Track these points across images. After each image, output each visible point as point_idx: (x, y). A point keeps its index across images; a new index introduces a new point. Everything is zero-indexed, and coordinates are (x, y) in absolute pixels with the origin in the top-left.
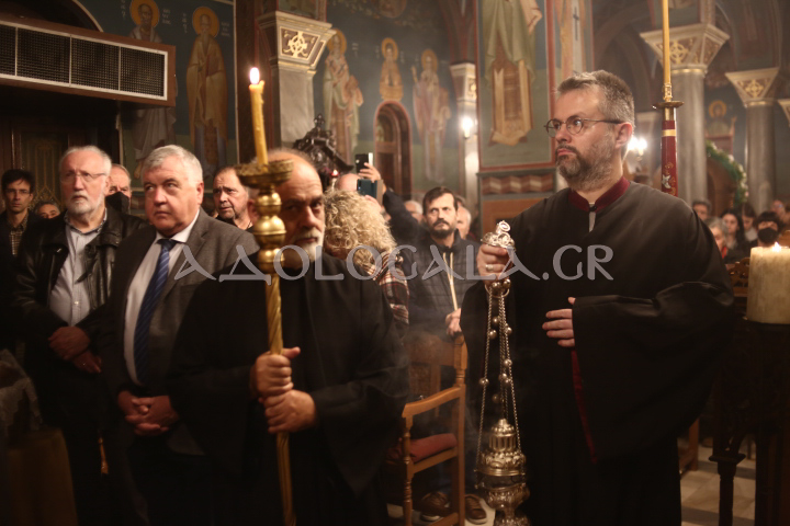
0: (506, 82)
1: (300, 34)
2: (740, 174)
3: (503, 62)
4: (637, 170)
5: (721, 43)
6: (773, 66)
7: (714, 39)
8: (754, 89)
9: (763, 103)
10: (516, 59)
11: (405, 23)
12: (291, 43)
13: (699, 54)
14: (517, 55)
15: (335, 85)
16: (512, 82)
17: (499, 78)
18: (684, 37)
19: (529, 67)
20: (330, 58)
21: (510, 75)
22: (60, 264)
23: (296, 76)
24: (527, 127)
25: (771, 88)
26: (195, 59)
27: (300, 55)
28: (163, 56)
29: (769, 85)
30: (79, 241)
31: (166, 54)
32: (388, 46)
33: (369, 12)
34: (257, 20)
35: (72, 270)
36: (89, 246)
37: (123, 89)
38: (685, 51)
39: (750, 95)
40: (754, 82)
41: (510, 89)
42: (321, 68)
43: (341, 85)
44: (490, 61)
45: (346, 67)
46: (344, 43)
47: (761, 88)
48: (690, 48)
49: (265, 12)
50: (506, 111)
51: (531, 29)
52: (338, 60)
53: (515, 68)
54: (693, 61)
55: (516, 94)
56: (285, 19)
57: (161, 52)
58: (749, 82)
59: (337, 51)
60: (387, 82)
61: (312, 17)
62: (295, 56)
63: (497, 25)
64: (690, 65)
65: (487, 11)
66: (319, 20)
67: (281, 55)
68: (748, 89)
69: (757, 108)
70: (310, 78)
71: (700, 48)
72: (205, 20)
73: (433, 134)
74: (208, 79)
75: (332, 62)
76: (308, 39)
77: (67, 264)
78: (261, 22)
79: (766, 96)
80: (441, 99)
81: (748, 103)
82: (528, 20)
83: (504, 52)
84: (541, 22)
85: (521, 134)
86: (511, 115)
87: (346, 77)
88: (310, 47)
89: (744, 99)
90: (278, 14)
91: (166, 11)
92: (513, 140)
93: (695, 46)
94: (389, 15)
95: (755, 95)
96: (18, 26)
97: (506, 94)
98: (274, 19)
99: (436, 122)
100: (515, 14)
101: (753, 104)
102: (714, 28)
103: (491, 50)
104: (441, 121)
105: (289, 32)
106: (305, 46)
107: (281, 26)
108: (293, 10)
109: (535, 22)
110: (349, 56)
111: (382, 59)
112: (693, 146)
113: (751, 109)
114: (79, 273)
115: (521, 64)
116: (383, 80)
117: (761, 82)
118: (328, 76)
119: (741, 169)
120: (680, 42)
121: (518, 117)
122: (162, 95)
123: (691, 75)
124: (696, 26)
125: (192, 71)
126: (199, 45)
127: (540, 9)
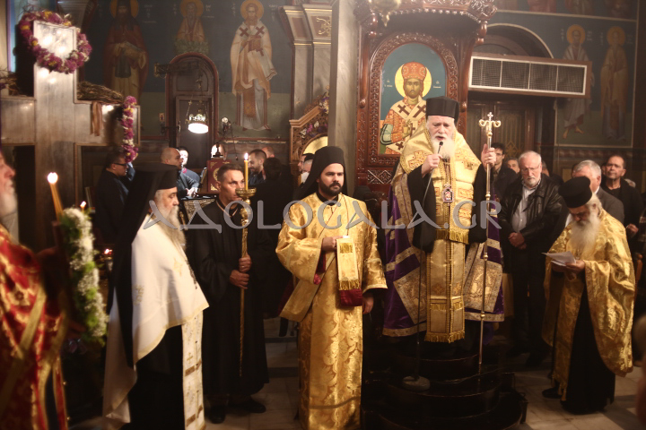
22: (518, 204)
26: (607, 62)
28: (583, 69)
30: (527, 193)
31: (585, 67)
35: (521, 206)
36: (530, 196)
37: (558, 90)
57: (583, 66)
72: (615, 35)
74: (615, 74)
77: (521, 203)
91: (590, 32)
96: (502, 60)
114: (525, 206)
122: (582, 92)
125: (605, 69)
126: (610, 52)
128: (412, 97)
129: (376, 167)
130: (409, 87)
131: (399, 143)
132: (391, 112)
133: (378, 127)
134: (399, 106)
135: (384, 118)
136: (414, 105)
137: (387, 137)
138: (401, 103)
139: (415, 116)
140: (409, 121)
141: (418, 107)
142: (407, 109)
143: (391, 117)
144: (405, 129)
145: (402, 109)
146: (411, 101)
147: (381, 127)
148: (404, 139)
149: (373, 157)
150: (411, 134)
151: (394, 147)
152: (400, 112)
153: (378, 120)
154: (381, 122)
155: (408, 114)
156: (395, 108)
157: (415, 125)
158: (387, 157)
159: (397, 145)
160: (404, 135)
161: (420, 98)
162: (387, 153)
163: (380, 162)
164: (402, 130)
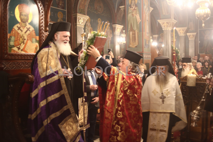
0: (133, 34)
1: (82, 18)
2: (179, 52)
3: (132, 30)
4: (159, 53)
5: (175, 23)
6: (186, 27)
7: (174, 22)
8: (182, 32)
9: (183, 35)
10: (135, 29)
11: (103, 15)
12: (80, 20)
13: (170, 26)
14: (135, 28)
15: (88, 30)
16: (134, 34)
17: (131, 33)
18: (167, 21)
19: (138, 31)
20: (87, 23)
21: (134, 33)
23: (80, 28)
24: (137, 44)
25: (185, 32)
27: (82, 23)
29: (185, 31)
32: (99, 20)
33: (95, 12)
34: (72, 15)
38: (167, 25)
39: (180, 33)
40: (181, 30)
41: (133, 36)
42: (85, 26)
43: (89, 30)
44: (129, 29)
45: (90, 25)
46: (90, 19)
47: (183, 31)
48: (168, 24)
49: (74, 13)
50: (133, 40)
51: (139, 23)
52: (89, 24)
53: (135, 31)
54: (169, 27)
55: (135, 37)
56: (79, 15)
57: (52, 23)
58: (180, 30)
59: (88, 22)
60: (99, 29)
61: (84, 14)
62: (81, 23)
63: (131, 21)
64: (168, 28)
65: (129, 18)
66: (86, 15)
67: (78, 23)
68: (180, 32)
69: (182, 36)
70: (83, 28)
71: (171, 24)
72: (60, 15)
73: (108, 41)
75: (87, 24)
76: (84, 20)
78: (73, 15)
79: (184, 33)
80: (110, 32)
81: (180, 35)
82: (138, 21)
83: (132, 28)
84: (141, 22)
85: (136, 45)
86: (134, 41)
87: (90, 28)
88: (84, 21)
89: (179, 34)
90: (78, 14)
91: (52, 13)
92: (134, 47)
93: (170, 24)
94: (99, 13)
95: (182, 33)
97: (132, 37)
98: (77, 15)
99: (109, 38)
100: (135, 20)
101: (181, 35)
102: (174, 20)
103: (129, 27)
104: (110, 38)
105: (80, 18)
106: (83, 21)
107: (78, 17)
108: (80, 13)
109: (139, 22)
110: (91, 23)
111: (98, 23)
112: (169, 46)
113: (180, 36)
115: (136, 30)
116: (98, 28)
117: (183, 30)
118: (86, 28)
119: (179, 51)
120: (166, 22)
121: (135, 42)
123: (168, 30)
124: (170, 19)
126: (59, 20)
127: (141, 19)
128: (24, 22)
129: (7, 60)
130: (22, 17)
131: (18, 46)
132: (13, 30)
133: (7, 38)
134: (17, 27)
135: (10, 32)
136: (25, 27)
137: (12, 43)
138: (18, 25)
139: (25, 33)
140: (23, 35)
141: (27, 28)
142: (21, 28)
143: (14, 32)
144: (21, 39)
145: (19, 28)
146: (23, 24)
147: (8, 37)
148: (20, 44)
149: (6, 54)
150: (24, 42)
151: (15, 49)
152: (18, 30)
153: (7, 34)
154: (9, 35)
155: (22, 31)
156: (15, 27)
157: (26, 38)
158: (12, 55)
159: (17, 48)
160: (20, 43)
161: (27, 24)
162: (12, 52)
163: (10, 57)
164: (19, 40)
